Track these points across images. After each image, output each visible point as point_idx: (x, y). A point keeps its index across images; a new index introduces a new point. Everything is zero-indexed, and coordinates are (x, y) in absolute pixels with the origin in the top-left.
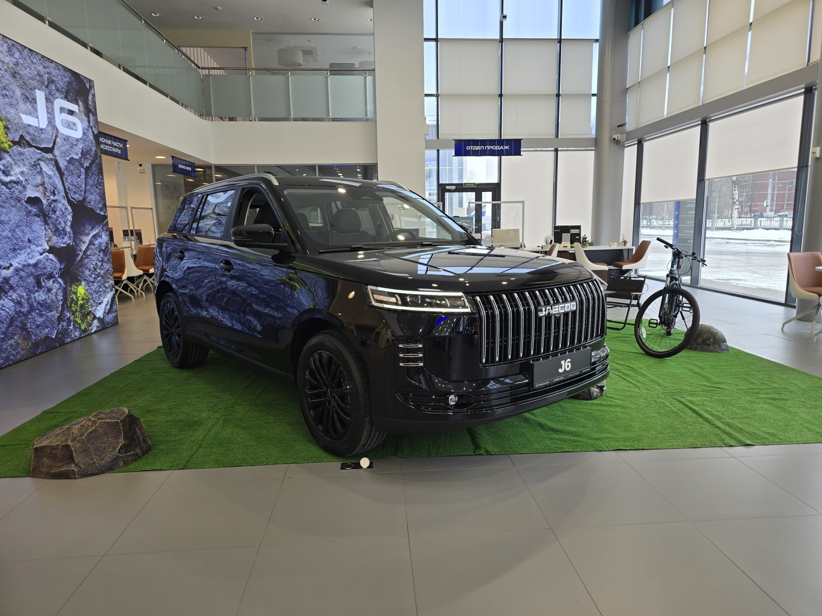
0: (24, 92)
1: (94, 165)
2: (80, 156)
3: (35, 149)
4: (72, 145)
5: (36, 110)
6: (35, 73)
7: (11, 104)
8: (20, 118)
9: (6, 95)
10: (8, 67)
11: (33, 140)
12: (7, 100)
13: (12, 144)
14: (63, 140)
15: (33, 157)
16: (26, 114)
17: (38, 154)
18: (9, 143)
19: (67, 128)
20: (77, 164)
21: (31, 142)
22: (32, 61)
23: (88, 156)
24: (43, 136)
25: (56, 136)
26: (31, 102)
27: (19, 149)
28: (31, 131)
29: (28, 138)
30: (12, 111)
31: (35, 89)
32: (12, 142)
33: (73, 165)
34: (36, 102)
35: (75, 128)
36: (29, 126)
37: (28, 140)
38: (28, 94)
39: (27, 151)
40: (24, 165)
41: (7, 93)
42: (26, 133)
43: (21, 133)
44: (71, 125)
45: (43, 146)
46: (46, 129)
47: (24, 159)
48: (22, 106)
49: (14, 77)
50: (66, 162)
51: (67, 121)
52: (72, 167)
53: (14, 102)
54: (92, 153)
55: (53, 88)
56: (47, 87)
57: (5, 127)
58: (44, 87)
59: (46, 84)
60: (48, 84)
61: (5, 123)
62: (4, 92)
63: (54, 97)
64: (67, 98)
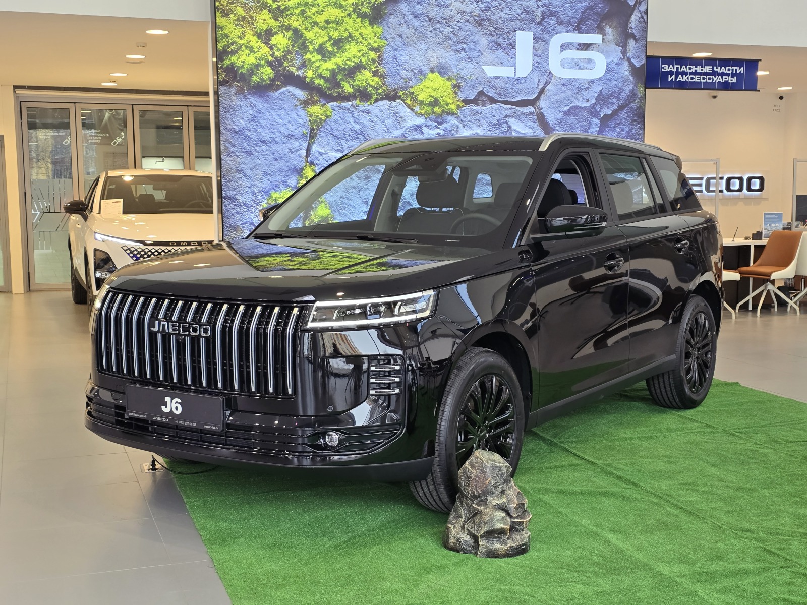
0: (494, 39)
1: (623, 112)
2: (594, 101)
3: (502, 105)
4: (579, 89)
5: (513, 57)
6: (520, 11)
7: (469, 58)
8: (483, 71)
9: (463, 49)
11: (500, 94)
12: (463, 54)
13: (461, 104)
14: (559, 86)
15: (496, 115)
16: (494, 65)
17: (507, 109)
18: (458, 103)
19: (573, 68)
20: (585, 113)
21: (497, 98)
23: (613, 100)
24: (520, 86)
25: (547, 83)
26: (505, 49)
27: (474, 108)
28: (499, 83)
29: (491, 93)
30: (470, 65)
31: (515, 31)
32: (463, 101)
33: (575, 116)
34: (514, 47)
35: (589, 66)
36: (497, 78)
37: (491, 95)
39: (487, 109)
40: (479, 126)
41: (465, 46)
42: (488, 88)
43: (481, 89)
44: (581, 64)
45: (517, 99)
46: (529, 77)
47: (481, 119)
48: (488, 56)
49: (480, 25)
50: (562, 114)
51: (573, 59)
52: (572, 119)
53: (475, 54)
54: (623, 96)
55: (552, 22)
56: (539, 23)
57: (455, 86)
58: (532, 25)
59: (538, 21)
60: (543, 20)
61: (454, 81)
62: (460, 46)
63: (551, 33)
64: (578, 29)
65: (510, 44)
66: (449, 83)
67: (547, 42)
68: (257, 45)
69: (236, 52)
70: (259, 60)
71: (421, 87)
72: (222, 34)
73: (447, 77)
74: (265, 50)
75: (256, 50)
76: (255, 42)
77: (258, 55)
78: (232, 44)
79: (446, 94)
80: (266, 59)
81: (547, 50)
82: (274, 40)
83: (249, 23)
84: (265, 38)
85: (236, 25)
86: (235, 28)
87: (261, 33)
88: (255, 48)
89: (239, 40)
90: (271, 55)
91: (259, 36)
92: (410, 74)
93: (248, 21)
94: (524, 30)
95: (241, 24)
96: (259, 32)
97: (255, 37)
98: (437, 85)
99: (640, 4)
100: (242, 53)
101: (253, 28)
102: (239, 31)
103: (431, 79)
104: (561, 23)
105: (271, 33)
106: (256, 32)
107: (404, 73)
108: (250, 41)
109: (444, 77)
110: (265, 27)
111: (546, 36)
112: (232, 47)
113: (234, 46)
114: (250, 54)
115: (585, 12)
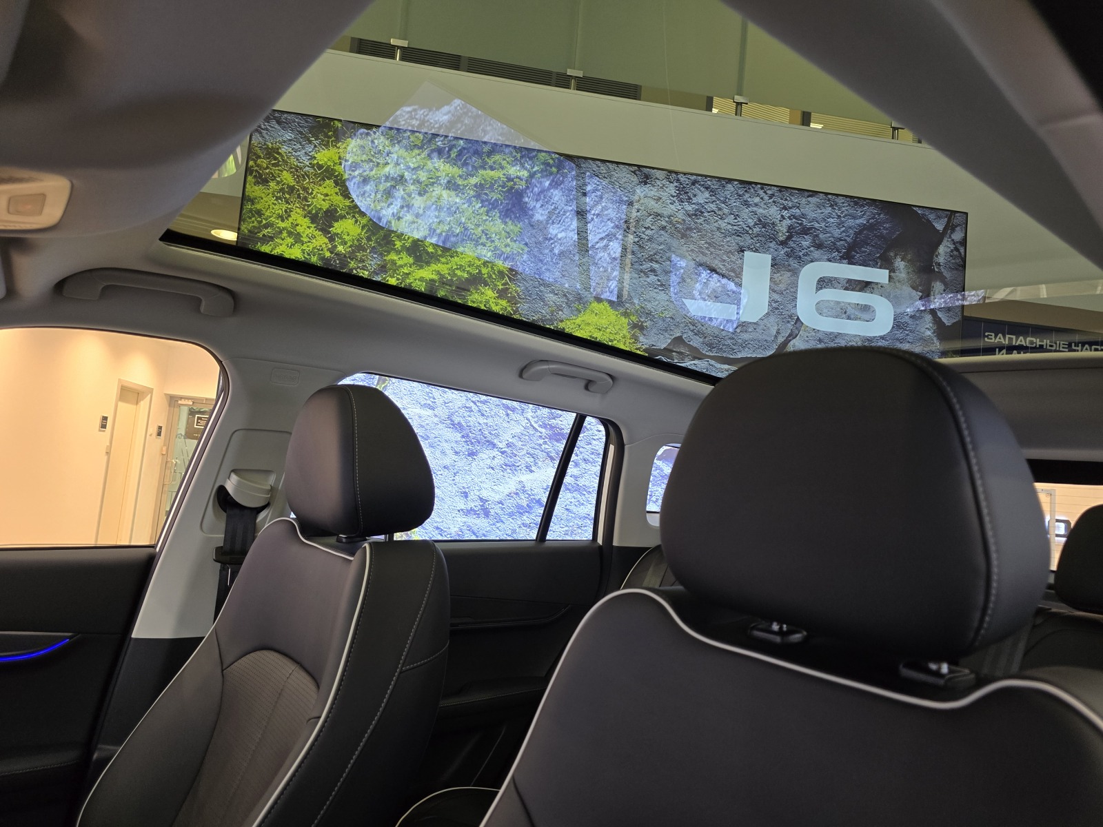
0: (706, 259)
6: (751, 222)
7: (662, 285)
8: (684, 308)
9: (653, 271)
10: (670, 222)
11: (710, 345)
12: (652, 278)
19: (836, 317)
21: (705, 350)
22: (746, 204)
29: (695, 342)
30: (663, 297)
31: (743, 251)
32: (646, 351)
35: (866, 316)
38: (716, 262)
41: (656, 266)
42: (690, 333)
43: (678, 335)
44: (853, 312)
45: (739, 356)
46: (761, 322)
51: (839, 303)
53: (673, 281)
55: (805, 244)
56: (783, 243)
57: (634, 326)
58: (772, 245)
59: (781, 239)
60: (789, 238)
61: (634, 318)
62: (647, 266)
63: (803, 260)
64: (848, 257)
65: (733, 270)
66: (624, 320)
67: (795, 273)
68: (308, 231)
69: (272, 238)
70: (309, 255)
71: (578, 321)
72: (251, 211)
73: (622, 310)
74: (321, 241)
75: (305, 240)
76: (305, 226)
77: (308, 246)
78: (266, 226)
79: (618, 337)
80: (320, 254)
81: (794, 285)
82: (338, 227)
83: (299, 196)
84: (323, 222)
85: (278, 198)
86: (275, 202)
87: (317, 214)
88: (304, 236)
89: (279, 221)
90: (328, 250)
91: (314, 218)
92: (560, 300)
93: (299, 195)
94: (756, 251)
95: (285, 198)
96: (314, 212)
97: (307, 220)
98: (603, 322)
99: (953, 230)
100: (281, 242)
101: (305, 205)
102: (280, 208)
103: (596, 311)
104: (819, 246)
105: (334, 216)
106: (310, 212)
107: (550, 297)
108: (297, 225)
109: (617, 310)
110: (325, 206)
111: (793, 263)
112: (265, 232)
113: (269, 230)
114: (294, 245)
115: (860, 232)
